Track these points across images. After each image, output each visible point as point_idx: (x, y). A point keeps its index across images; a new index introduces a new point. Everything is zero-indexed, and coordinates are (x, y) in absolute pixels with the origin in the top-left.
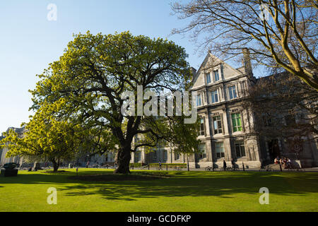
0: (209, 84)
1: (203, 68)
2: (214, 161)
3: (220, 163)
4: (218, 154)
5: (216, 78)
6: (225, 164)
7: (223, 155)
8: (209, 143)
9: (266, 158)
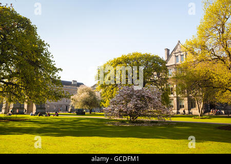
0: (178, 63)
1: (174, 52)
2: (178, 109)
3: (181, 111)
4: (181, 106)
5: (182, 60)
6: (184, 111)
7: (183, 106)
8: (175, 99)
9: (207, 109)
